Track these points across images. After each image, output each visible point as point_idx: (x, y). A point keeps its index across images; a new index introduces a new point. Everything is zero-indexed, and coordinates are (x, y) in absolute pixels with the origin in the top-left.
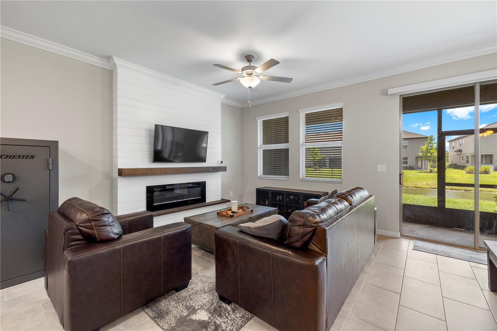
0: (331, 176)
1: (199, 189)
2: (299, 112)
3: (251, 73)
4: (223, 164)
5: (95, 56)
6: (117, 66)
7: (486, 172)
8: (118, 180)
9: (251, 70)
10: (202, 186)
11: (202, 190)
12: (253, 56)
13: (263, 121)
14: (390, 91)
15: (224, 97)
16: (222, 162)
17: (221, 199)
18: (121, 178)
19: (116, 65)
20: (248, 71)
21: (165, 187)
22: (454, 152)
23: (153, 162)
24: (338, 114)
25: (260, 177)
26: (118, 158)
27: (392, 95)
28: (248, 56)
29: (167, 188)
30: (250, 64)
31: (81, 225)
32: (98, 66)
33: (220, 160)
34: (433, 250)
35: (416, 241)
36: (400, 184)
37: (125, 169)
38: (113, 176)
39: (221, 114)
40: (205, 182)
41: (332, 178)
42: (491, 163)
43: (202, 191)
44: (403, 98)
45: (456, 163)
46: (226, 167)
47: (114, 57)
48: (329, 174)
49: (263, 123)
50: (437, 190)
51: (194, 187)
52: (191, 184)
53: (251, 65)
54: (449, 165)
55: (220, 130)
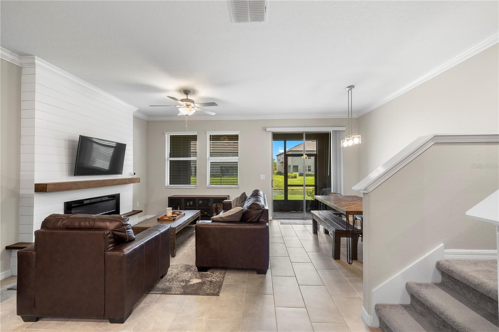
0: (220, 184)
1: (113, 202)
2: (207, 133)
3: (189, 104)
4: (135, 176)
5: (5, 49)
6: (36, 67)
7: (295, 177)
8: (34, 197)
9: (189, 103)
10: (116, 198)
11: (116, 202)
12: (190, 91)
13: (170, 136)
14: (268, 129)
15: (136, 111)
16: (135, 173)
17: (133, 210)
18: (38, 195)
19: (35, 65)
20: (187, 103)
21: (83, 202)
22: (280, 163)
23: (74, 175)
24: (235, 138)
25: (167, 187)
26: (35, 172)
27: (268, 131)
28: (187, 90)
29: (85, 202)
30: (187, 97)
31: (116, 230)
32: (6, 61)
33: (132, 172)
34: (289, 223)
35: (280, 220)
36: (272, 187)
37: (50, 184)
38: (21, 193)
39: (133, 126)
40: (119, 194)
41: (221, 184)
42: (297, 171)
43: (116, 204)
44: (273, 134)
45: (281, 171)
46: (140, 178)
47: (36, 57)
48: (219, 182)
49: (170, 137)
50: (284, 191)
51: (110, 200)
52: (107, 197)
53: (189, 98)
54: (277, 172)
55: (132, 142)
